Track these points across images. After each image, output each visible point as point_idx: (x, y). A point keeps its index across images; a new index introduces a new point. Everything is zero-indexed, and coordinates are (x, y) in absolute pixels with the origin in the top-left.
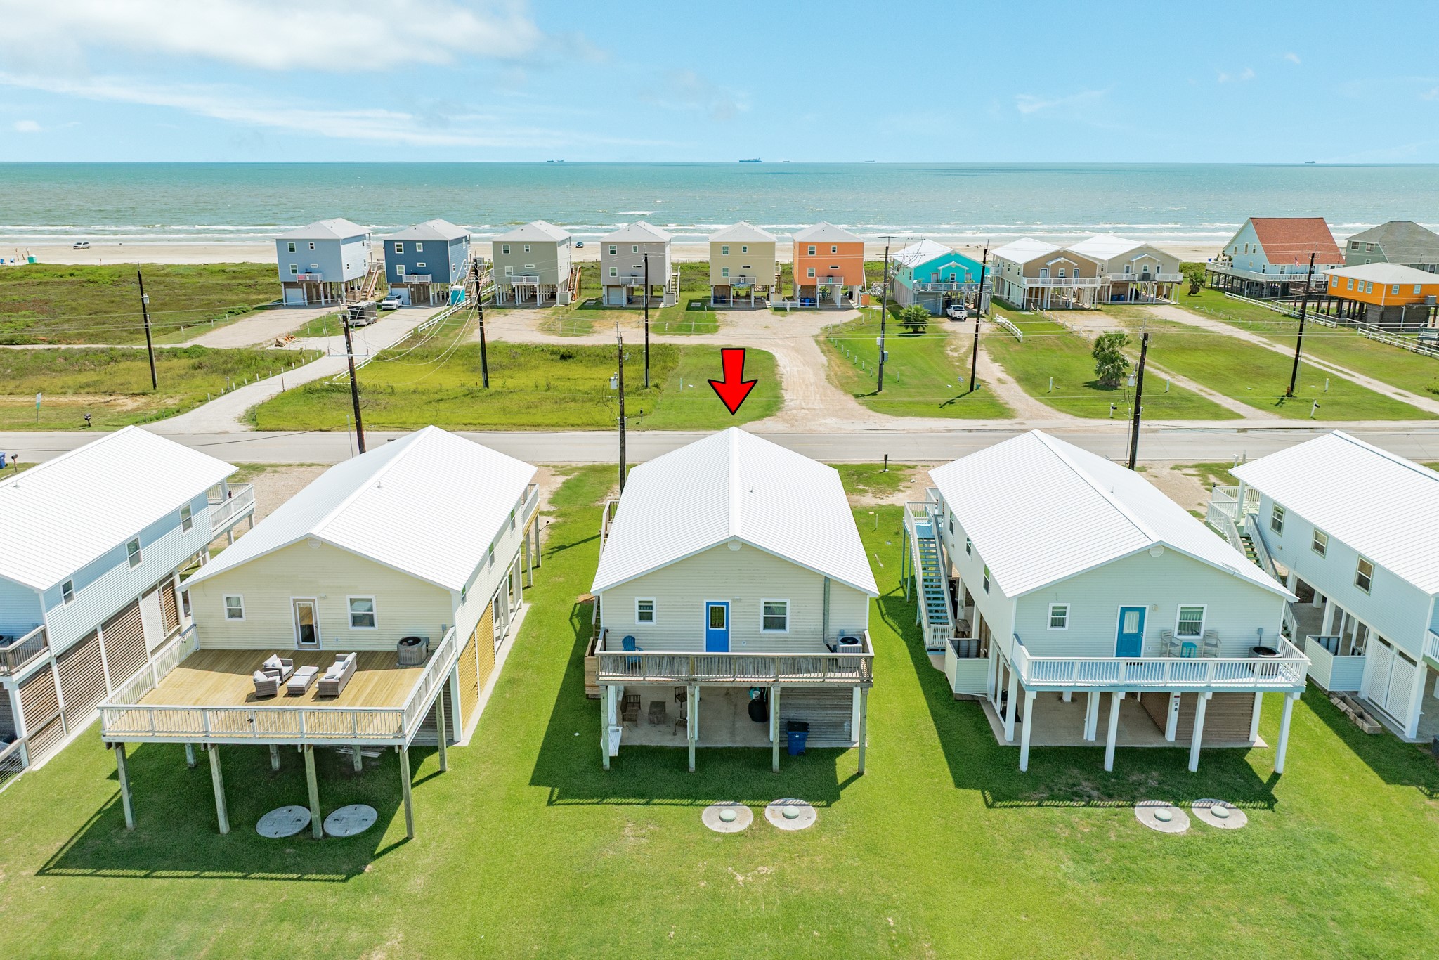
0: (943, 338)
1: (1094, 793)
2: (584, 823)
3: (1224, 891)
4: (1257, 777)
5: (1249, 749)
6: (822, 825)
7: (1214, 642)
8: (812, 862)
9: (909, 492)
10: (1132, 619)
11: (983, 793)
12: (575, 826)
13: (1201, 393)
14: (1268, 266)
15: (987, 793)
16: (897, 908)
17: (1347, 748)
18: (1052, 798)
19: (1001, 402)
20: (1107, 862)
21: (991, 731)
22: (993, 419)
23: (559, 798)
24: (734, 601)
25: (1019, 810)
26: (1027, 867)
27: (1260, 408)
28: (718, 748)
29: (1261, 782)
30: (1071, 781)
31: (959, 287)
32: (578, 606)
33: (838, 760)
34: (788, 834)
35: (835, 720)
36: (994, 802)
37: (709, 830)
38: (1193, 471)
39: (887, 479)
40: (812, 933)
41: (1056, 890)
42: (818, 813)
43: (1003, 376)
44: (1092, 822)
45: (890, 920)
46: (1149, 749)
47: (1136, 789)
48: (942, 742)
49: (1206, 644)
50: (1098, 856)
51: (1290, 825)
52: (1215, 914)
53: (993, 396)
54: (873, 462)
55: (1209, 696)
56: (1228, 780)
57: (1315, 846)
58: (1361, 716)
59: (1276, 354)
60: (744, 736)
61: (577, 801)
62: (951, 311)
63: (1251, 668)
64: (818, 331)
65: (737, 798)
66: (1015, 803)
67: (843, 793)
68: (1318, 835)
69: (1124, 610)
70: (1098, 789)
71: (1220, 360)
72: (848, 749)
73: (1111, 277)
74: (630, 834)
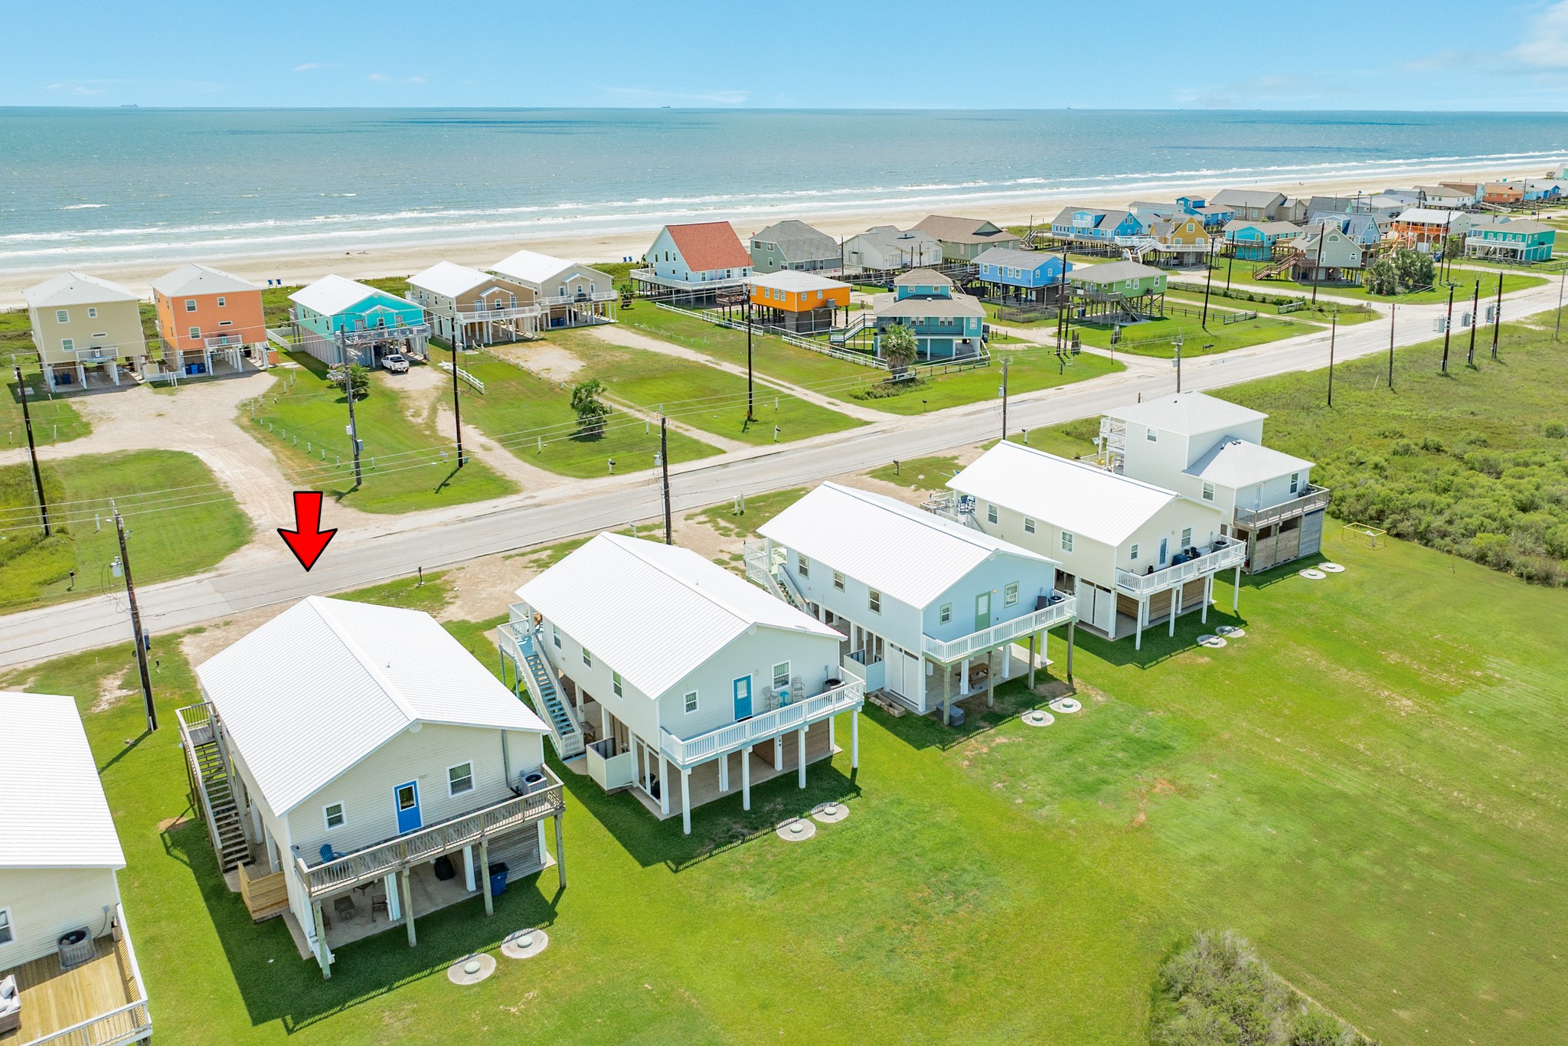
0: (393, 398)
1: (745, 831)
2: (341, 1032)
3: (852, 865)
4: (844, 776)
5: (831, 757)
6: (555, 942)
7: (799, 686)
8: (564, 972)
9: (459, 603)
10: (742, 685)
11: (666, 864)
12: (333, 1039)
13: (679, 430)
14: (691, 274)
15: (669, 862)
16: (647, 975)
17: (889, 733)
18: (717, 846)
19: (498, 474)
20: (774, 878)
21: (648, 812)
22: (500, 497)
23: (296, 1023)
24: (421, 778)
25: (699, 865)
26: (724, 905)
27: (733, 439)
28: (424, 917)
29: (847, 778)
30: (725, 829)
31: (390, 334)
32: (166, 835)
33: (538, 884)
34: (532, 959)
35: (524, 851)
36: (677, 868)
37: (462, 986)
38: (703, 518)
39: (427, 593)
40: (596, 1022)
41: (749, 912)
42: (547, 933)
43: (484, 440)
44: (753, 853)
45: (646, 986)
46: (768, 782)
47: (772, 816)
48: (615, 835)
49: (795, 690)
50: (766, 877)
51: (874, 803)
52: (852, 882)
53: (488, 469)
54: (402, 577)
55: (807, 729)
56: (827, 786)
57: (893, 811)
58: (891, 706)
59: (724, 374)
60: (444, 896)
61: (317, 1017)
62: (388, 363)
63: (829, 699)
64: (235, 413)
65: (470, 951)
66: (693, 861)
67: (558, 909)
68: (892, 803)
69: (736, 682)
70: (746, 827)
71: (677, 386)
72: (541, 871)
73: (547, 302)
74: (391, 1021)
